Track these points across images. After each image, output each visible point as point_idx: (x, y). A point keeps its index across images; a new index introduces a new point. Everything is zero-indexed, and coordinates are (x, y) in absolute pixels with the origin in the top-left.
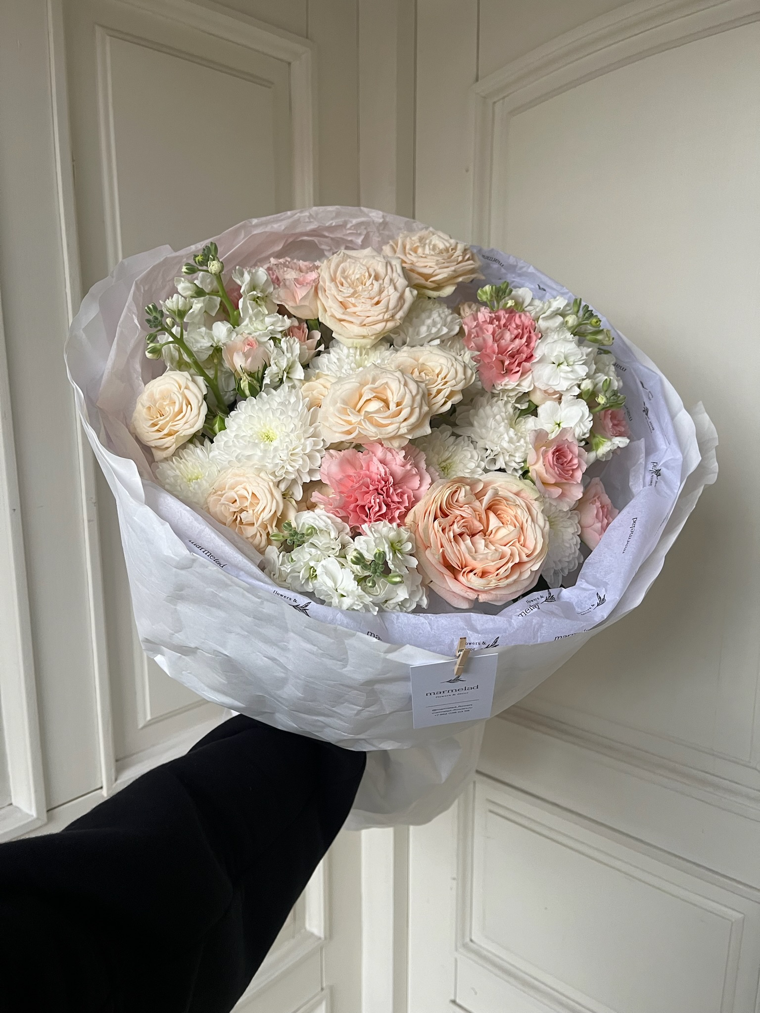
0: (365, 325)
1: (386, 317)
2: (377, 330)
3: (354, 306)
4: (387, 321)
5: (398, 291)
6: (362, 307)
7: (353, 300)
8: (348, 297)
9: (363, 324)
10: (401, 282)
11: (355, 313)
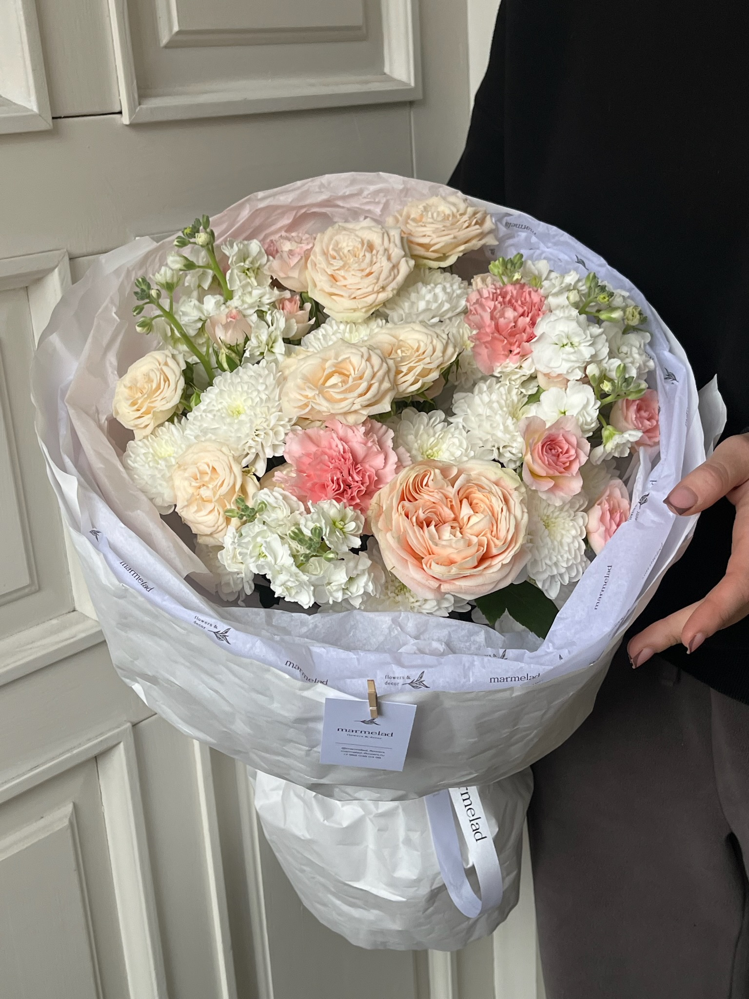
0: (355, 298)
1: (376, 289)
2: (367, 303)
3: (345, 279)
4: (378, 292)
5: (391, 262)
6: (352, 279)
7: (342, 273)
8: (337, 270)
9: (353, 296)
10: (396, 252)
11: (345, 286)
